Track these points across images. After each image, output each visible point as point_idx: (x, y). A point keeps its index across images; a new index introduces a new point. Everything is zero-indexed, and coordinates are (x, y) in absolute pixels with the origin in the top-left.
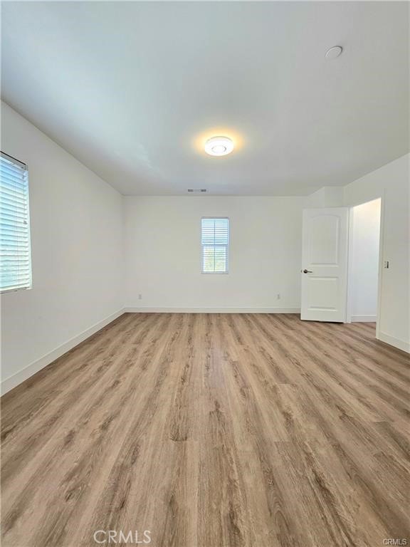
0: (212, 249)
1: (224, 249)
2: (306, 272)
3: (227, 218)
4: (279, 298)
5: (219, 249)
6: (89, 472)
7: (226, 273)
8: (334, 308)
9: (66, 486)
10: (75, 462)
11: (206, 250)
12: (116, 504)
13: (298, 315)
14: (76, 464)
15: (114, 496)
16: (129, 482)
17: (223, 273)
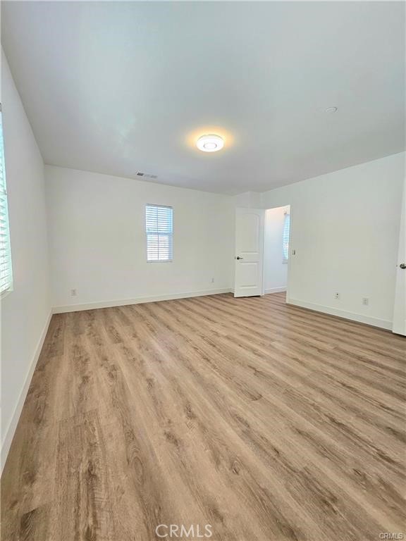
0: (155, 238)
1: (166, 238)
2: (238, 259)
3: (170, 207)
4: (213, 281)
5: (161, 238)
6: (227, 449)
7: (170, 261)
8: (255, 286)
9: (223, 467)
10: (206, 450)
11: (149, 237)
12: (273, 454)
13: (231, 295)
14: (207, 451)
15: (264, 450)
16: (262, 438)
17: (166, 261)
